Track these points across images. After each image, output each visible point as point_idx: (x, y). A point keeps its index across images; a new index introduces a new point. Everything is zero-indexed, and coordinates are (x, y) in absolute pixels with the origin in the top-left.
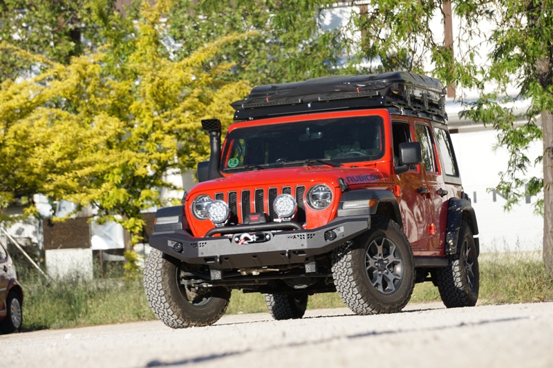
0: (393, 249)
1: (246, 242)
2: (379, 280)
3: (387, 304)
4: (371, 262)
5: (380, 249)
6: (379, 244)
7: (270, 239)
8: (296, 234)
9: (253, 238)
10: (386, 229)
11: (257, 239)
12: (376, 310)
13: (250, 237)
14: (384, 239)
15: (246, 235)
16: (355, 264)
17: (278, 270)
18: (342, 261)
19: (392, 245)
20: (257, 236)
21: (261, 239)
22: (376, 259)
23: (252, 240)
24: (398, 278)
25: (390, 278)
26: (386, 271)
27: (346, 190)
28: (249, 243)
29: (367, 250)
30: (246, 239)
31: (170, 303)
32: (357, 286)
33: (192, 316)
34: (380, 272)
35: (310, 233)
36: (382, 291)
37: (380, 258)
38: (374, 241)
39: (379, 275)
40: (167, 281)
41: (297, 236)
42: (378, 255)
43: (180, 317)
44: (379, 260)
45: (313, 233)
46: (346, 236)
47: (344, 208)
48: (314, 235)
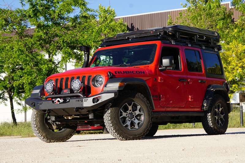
0: (139, 107)
1: (58, 103)
2: (129, 123)
3: (131, 135)
4: (124, 114)
5: (130, 108)
6: (130, 105)
7: (69, 101)
8: (79, 99)
9: (61, 101)
10: (134, 98)
11: (63, 102)
12: (125, 138)
13: (60, 100)
14: (133, 102)
15: (59, 99)
16: (112, 115)
17: (79, 117)
18: (107, 113)
19: (139, 106)
20: (63, 100)
21: (65, 102)
22: (128, 113)
23: (61, 102)
24: (141, 122)
25: (135, 122)
26: (133, 119)
27: (111, 78)
28: (60, 103)
29: (121, 108)
30: (59, 101)
31: (39, 131)
32: (113, 126)
33: (52, 137)
34: (130, 119)
35: (85, 99)
36: (130, 129)
37: (130, 112)
38: (126, 103)
39: (129, 120)
40: (38, 120)
41: (79, 100)
42: (129, 110)
43: (45, 138)
44: (130, 113)
45: (87, 99)
46: (103, 100)
47: (107, 87)
48: (87, 100)
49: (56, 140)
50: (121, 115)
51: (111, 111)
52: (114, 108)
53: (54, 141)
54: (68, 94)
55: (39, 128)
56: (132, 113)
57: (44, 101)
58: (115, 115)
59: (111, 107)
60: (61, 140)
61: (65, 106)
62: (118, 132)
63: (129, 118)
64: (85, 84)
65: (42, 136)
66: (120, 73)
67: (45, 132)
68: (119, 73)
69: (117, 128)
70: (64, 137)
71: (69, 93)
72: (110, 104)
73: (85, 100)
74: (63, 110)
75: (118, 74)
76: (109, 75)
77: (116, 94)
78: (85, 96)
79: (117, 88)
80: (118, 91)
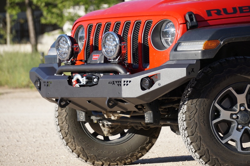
1: (78, 85)
4: (225, 115)
6: (240, 92)
7: (98, 83)
9: (83, 81)
11: (87, 83)
13: (81, 79)
14: (249, 86)
15: (78, 76)
16: (190, 117)
17: (128, 116)
20: (86, 78)
22: (235, 111)
23: (82, 84)
27: (192, 27)
28: (80, 86)
29: (215, 99)
30: (78, 81)
31: (67, 140)
32: (193, 144)
33: (96, 154)
34: (240, 127)
35: (126, 79)
36: (239, 150)
37: (242, 108)
38: (231, 89)
39: (238, 129)
40: (65, 116)
41: (115, 82)
42: (238, 105)
43: (81, 155)
44: (240, 110)
45: (129, 79)
46: (162, 85)
47: (178, 49)
48: (130, 81)
49: (105, 161)
50: (218, 116)
51: (188, 108)
52: (195, 101)
54: (100, 64)
55: (66, 134)
56: (245, 110)
57: (56, 78)
58: (198, 117)
59: (190, 98)
60: (118, 160)
61: (90, 93)
62: (206, 157)
63: (238, 124)
64: (139, 41)
65: (75, 151)
66: (222, 13)
67: (79, 142)
68: (218, 12)
69: (204, 147)
70: (125, 155)
71: (103, 62)
72: (189, 91)
73: (124, 82)
74: (89, 102)
75: (215, 16)
76: (189, 21)
77: (193, 69)
78: (129, 72)
79: (198, 53)
80: (200, 61)
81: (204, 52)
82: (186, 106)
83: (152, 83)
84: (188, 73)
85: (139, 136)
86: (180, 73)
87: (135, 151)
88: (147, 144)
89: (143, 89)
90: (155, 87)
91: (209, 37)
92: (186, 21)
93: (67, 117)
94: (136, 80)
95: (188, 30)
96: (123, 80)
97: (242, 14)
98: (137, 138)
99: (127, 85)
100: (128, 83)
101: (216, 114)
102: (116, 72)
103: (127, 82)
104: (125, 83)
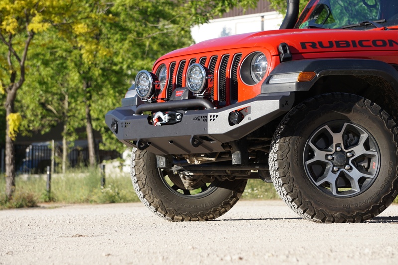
1: (159, 124)
4: (319, 155)
5: (338, 138)
6: (336, 130)
7: (181, 120)
8: (201, 115)
9: (165, 118)
10: (349, 111)
11: (169, 120)
13: (163, 117)
14: (346, 124)
15: (160, 114)
17: (214, 159)
20: (169, 116)
21: (172, 120)
22: (331, 151)
23: (163, 122)
25: (352, 176)
26: (347, 167)
27: (286, 59)
28: (162, 124)
29: (309, 138)
30: (159, 119)
31: (144, 192)
32: (285, 186)
33: (176, 208)
34: (335, 168)
35: (213, 114)
36: (334, 193)
37: (338, 149)
38: (326, 127)
39: (333, 171)
40: (142, 165)
41: (200, 118)
42: (334, 144)
43: (159, 209)
44: (336, 151)
45: (216, 114)
46: (253, 119)
47: (270, 82)
48: (217, 116)
49: (186, 216)
50: (312, 156)
51: (280, 146)
52: (287, 139)
53: (181, 218)
54: (184, 100)
55: (144, 185)
56: (342, 150)
57: (135, 117)
58: (291, 156)
59: (283, 135)
60: (199, 215)
61: (172, 132)
62: (299, 200)
63: (334, 166)
64: (227, 75)
65: (152, 204)
66: (318, 46)
67: (158, 194)
68: (314, 45)
69: (297, 189)
70: (207, 210)
71: (187, 98)
72: (281, 129)
73: (211, 116)
74: (171, 142)
75: (310, 49)
76: (282, 52)
77: (287, 102)
78: (215, 107)
79: (292, 85)
80: (294, 94)
81: (298, 84)
82: (277, 145)
83: (241, 117)
84: (281, 105)
85: (223, 189)
86: (273, 106)
87: (218, 206)
88: (232, 198)
89: (231, 124)
90: (245, 121)
91: (304, 68)
92: (279, 53)
93: (145, 167)
94: (225, 114)
95: (280, 62)
96: (209, 114)
97: (339, 49)
98: (221, 191)
99: (214, 120)
100: (215, 118)
101: (310, 153)
102: (202, 108)
103: (214, 116)
104: (212, 118)
